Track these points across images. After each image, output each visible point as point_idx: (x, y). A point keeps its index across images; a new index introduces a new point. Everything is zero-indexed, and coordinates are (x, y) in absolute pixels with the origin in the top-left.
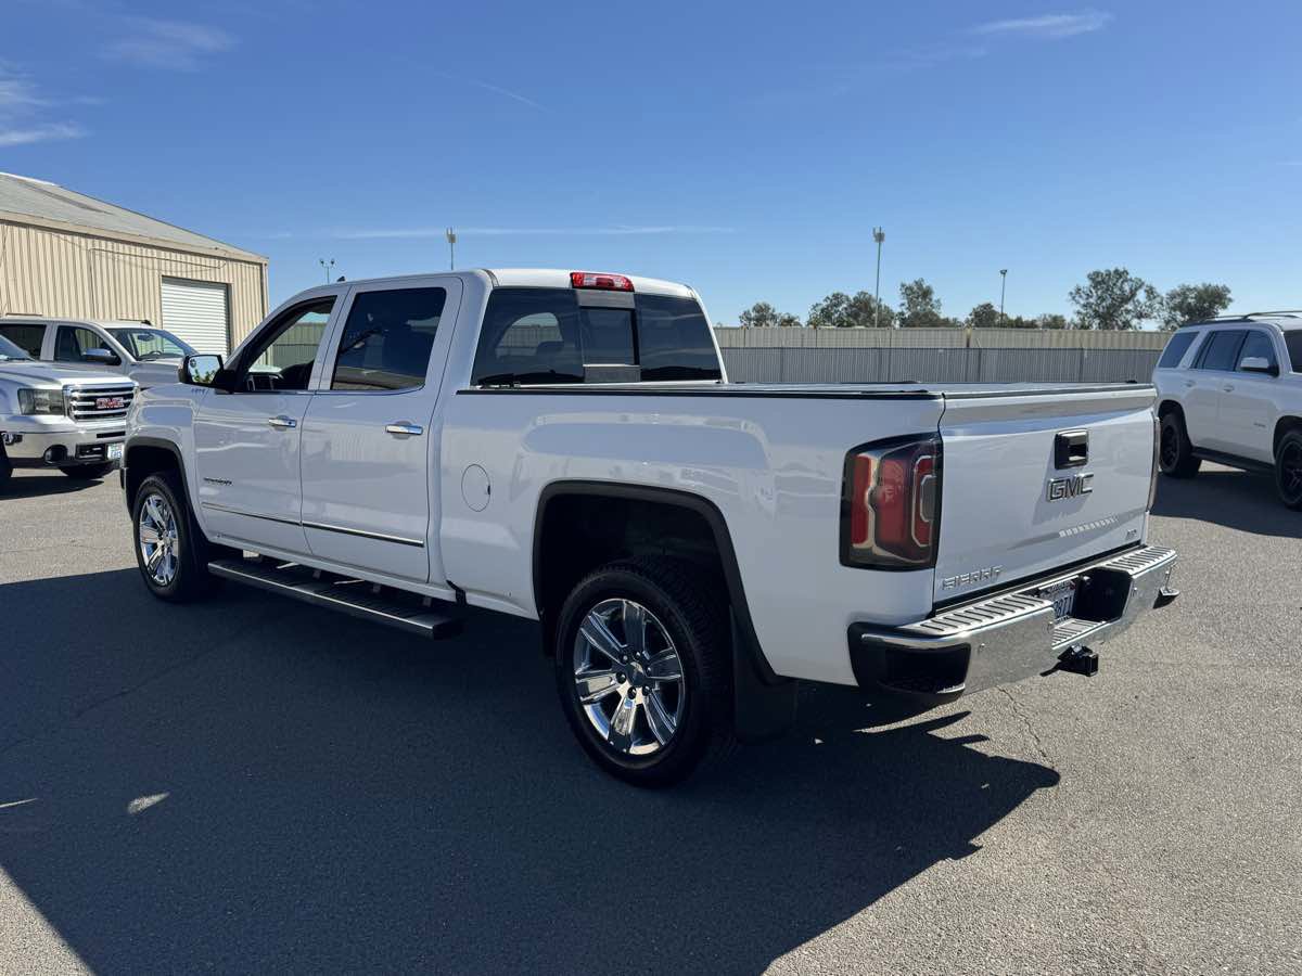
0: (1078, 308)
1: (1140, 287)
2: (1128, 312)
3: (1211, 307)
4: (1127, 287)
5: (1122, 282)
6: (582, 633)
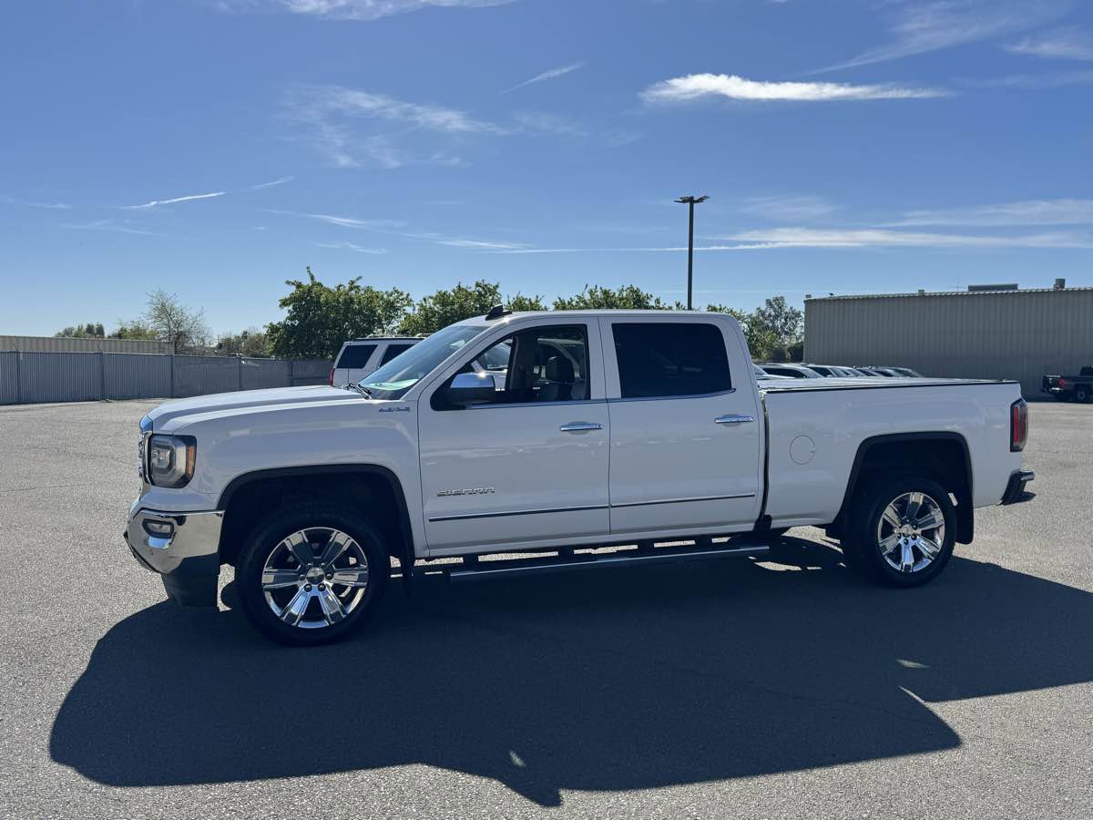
6: (884, 519)
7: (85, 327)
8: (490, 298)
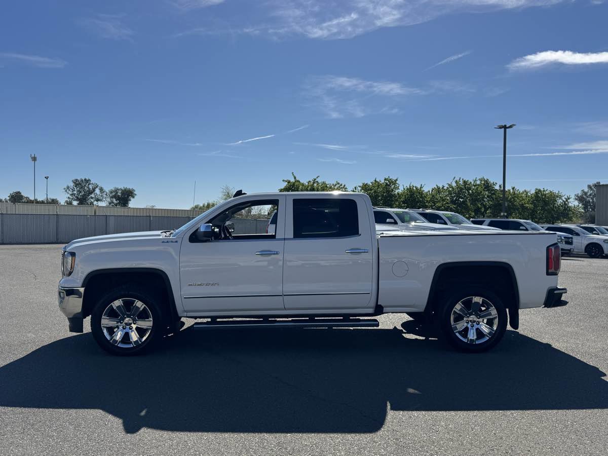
0: (69, 196)
1: (97, 187)
2: (92, 198)
3: (128, 197)
4: (91, 187)
5: (88, 185)
6: (454, 311)
7: (206, 204)
8: (393, 186)
